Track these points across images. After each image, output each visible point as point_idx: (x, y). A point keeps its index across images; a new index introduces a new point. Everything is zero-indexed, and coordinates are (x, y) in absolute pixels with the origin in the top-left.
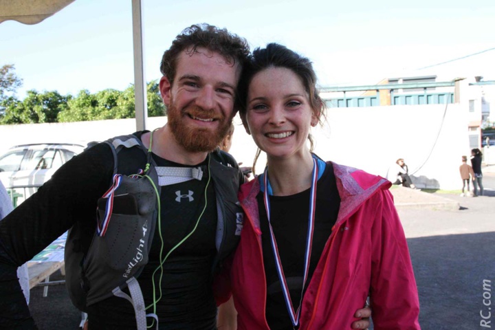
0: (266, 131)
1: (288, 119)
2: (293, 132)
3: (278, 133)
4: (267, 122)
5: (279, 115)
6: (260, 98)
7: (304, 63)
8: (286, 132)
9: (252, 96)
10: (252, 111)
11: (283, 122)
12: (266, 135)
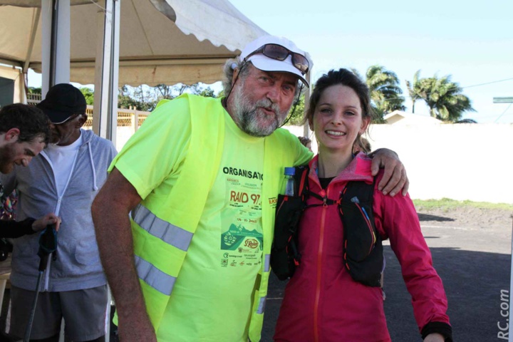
0: (326, 129)
1: (344, 123)
2: (345, 134)
3: (335, 131)
4: (328, 122)
5: (339, 118)
6: (328, 104)
7: (362, 88)
8: (341, 132)
9: (322, 101)
10: (319, 113)
11: (339, 124)
12: (326, 132)
